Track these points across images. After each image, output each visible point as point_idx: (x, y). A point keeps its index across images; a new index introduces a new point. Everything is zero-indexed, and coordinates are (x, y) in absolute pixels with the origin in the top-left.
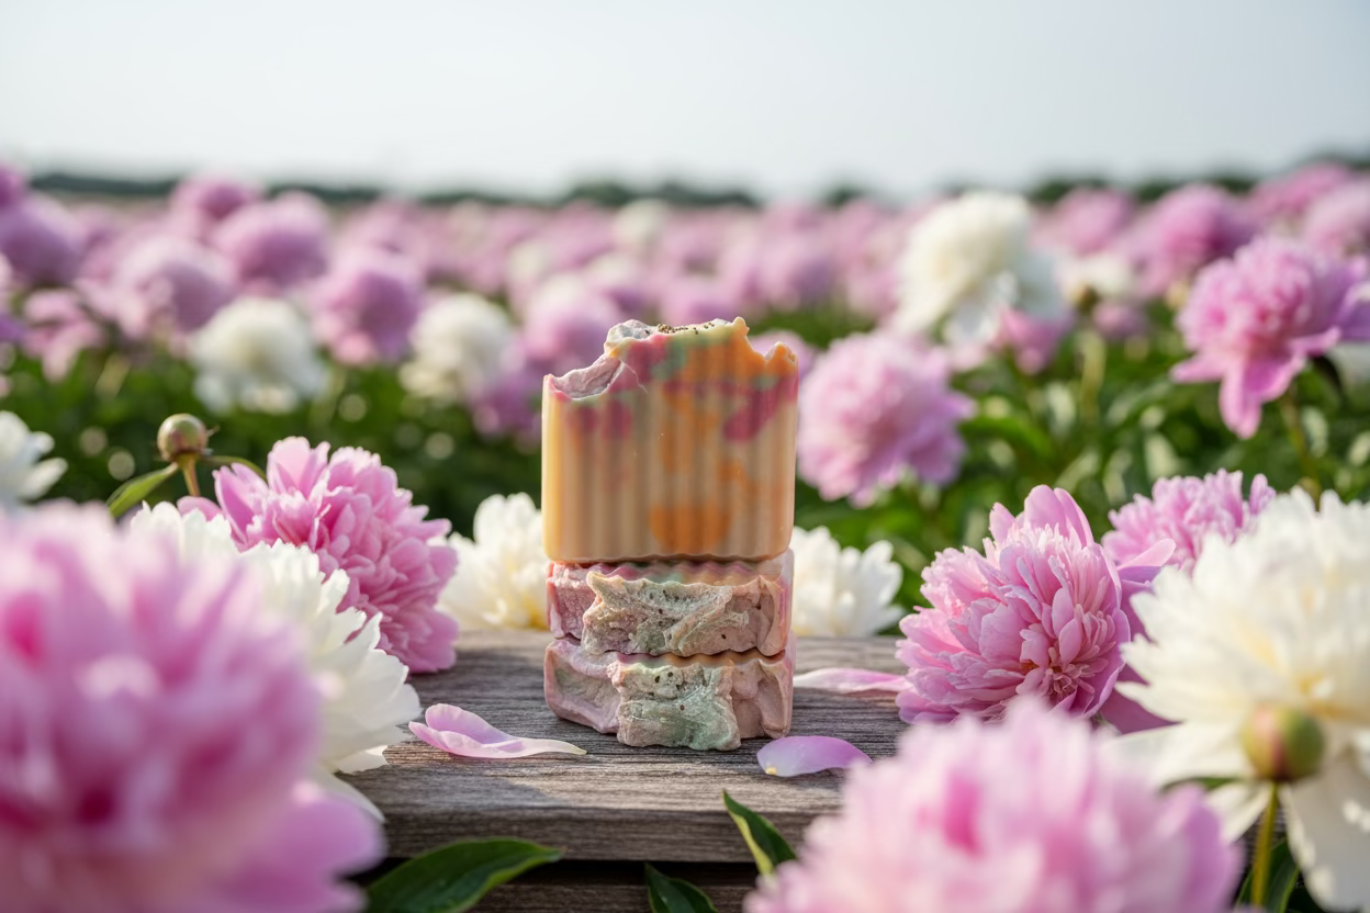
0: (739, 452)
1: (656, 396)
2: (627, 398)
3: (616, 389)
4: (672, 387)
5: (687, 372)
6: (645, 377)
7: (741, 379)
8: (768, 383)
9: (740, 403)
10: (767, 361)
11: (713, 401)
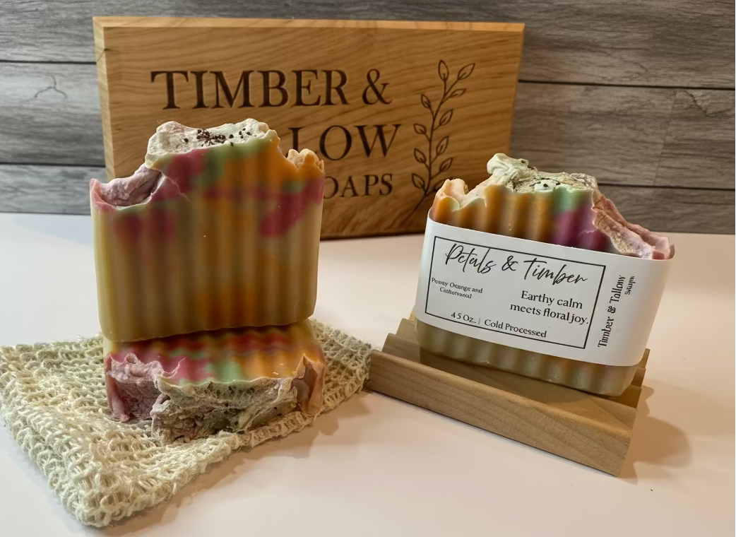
0: (272, 245)
1: (198, 204)
2: (171, 206)
3: (158, 198)
4: (212, 194)
5: (224, 181)
6: (186, 185)
7: (274, 186)
8: (299, 187)
9: (273, 206)
10: (298, 170)
11: (249, 205)
